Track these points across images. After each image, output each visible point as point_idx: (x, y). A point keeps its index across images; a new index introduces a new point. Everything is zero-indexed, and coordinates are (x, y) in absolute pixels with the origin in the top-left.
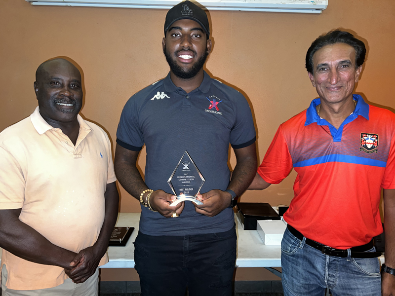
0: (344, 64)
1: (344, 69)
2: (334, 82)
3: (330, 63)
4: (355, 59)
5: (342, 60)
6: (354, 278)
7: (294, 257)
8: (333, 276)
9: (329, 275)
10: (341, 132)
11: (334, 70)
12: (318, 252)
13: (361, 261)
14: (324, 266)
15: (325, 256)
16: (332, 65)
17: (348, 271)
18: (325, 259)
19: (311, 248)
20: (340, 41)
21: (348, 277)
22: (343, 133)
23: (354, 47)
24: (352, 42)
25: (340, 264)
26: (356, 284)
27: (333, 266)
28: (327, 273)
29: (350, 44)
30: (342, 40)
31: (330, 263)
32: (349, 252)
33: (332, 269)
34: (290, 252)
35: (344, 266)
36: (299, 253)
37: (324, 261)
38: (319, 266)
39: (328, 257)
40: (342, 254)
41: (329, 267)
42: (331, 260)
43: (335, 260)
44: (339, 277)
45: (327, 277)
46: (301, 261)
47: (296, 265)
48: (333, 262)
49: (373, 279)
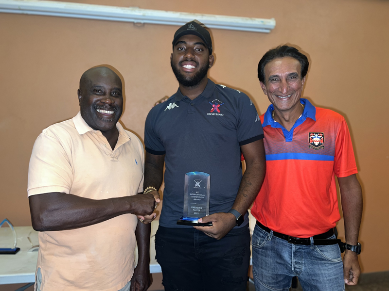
0: (292, 76)
1: (293, 79)
2: (285, 91)
3: (280, 75)
4: (300, 71)
5: (291, 72)
6: (318, 264)
7: (263, 249)
8: (299, 263)
9: (295, 262)
10: (292, 133)
11: (284, 81)
12: (285, 242)
13: (323, 248)
14: (290, 254)
15: (291, 246)
16: (282, 77)
17: (312, 257)
18: (291, 248)
19: (278, 240)
20: (288, 55)
21: (312, 263)
22: (294, 133)
23: (299, 60)
24: (297, 56)
25: (305, 252)
26: (320, 269)
27: (298, 254)
28: (294, 261)
29: (296, 57)
30: (290, 54)
31: (296, 252)
32: (312, 240)
33: (298, 257)
34: (260, 244)
35: (309, 253)
36: (268, 245)
37: (290, 250)
38: (286, 256)
39: (293, 246)
40: (305, 242)
41: (295, 255)
42: (296, 249)
43: (300, 248)
44: (304, 264)
45: (293, 264)
46: (269, 253)
47: (266, 257)
48: (298, 251)
49: (334, 264)
